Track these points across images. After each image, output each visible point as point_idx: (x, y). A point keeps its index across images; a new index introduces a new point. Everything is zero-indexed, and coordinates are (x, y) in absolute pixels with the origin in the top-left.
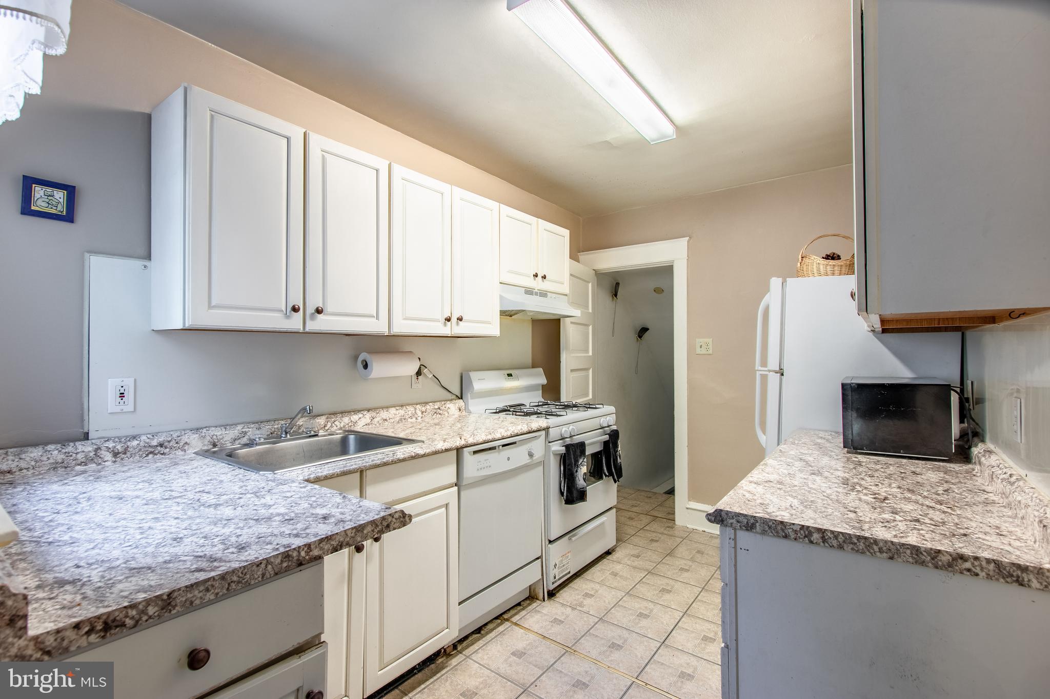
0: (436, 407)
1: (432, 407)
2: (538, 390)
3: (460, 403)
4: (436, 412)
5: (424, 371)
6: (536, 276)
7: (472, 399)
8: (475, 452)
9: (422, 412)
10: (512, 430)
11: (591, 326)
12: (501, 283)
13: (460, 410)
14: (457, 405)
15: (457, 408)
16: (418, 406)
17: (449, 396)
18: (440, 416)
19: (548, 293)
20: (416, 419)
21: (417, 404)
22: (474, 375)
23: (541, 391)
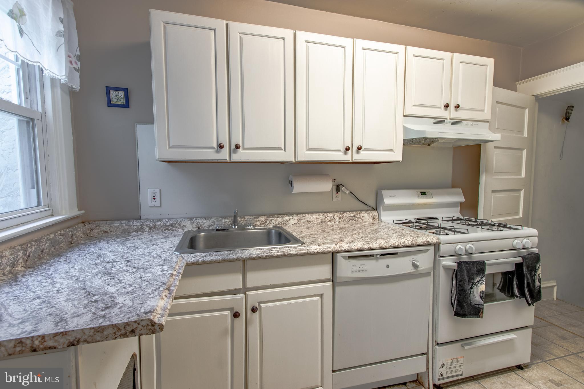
0: (352, 215)
1: (348, 215)
2: (457, 207)
3: (375, 213)
4: (351, 219)
5: (342, 189)
6: (447, 106)
7: (384, 210)
8: (349, 257)
9: (340, 218)
10: (394, 242)
11: (525, 150)
12: (404, 116)
13: (373, 218)
14: (371, 214)
15: (370, 217)
16: (337, 213)
17: (365, 207)
18: (355, 222)
19: (463, 122)
20: (335, 222)
21: (336, 212)
22: (384, 192)
23: (459, 208)
